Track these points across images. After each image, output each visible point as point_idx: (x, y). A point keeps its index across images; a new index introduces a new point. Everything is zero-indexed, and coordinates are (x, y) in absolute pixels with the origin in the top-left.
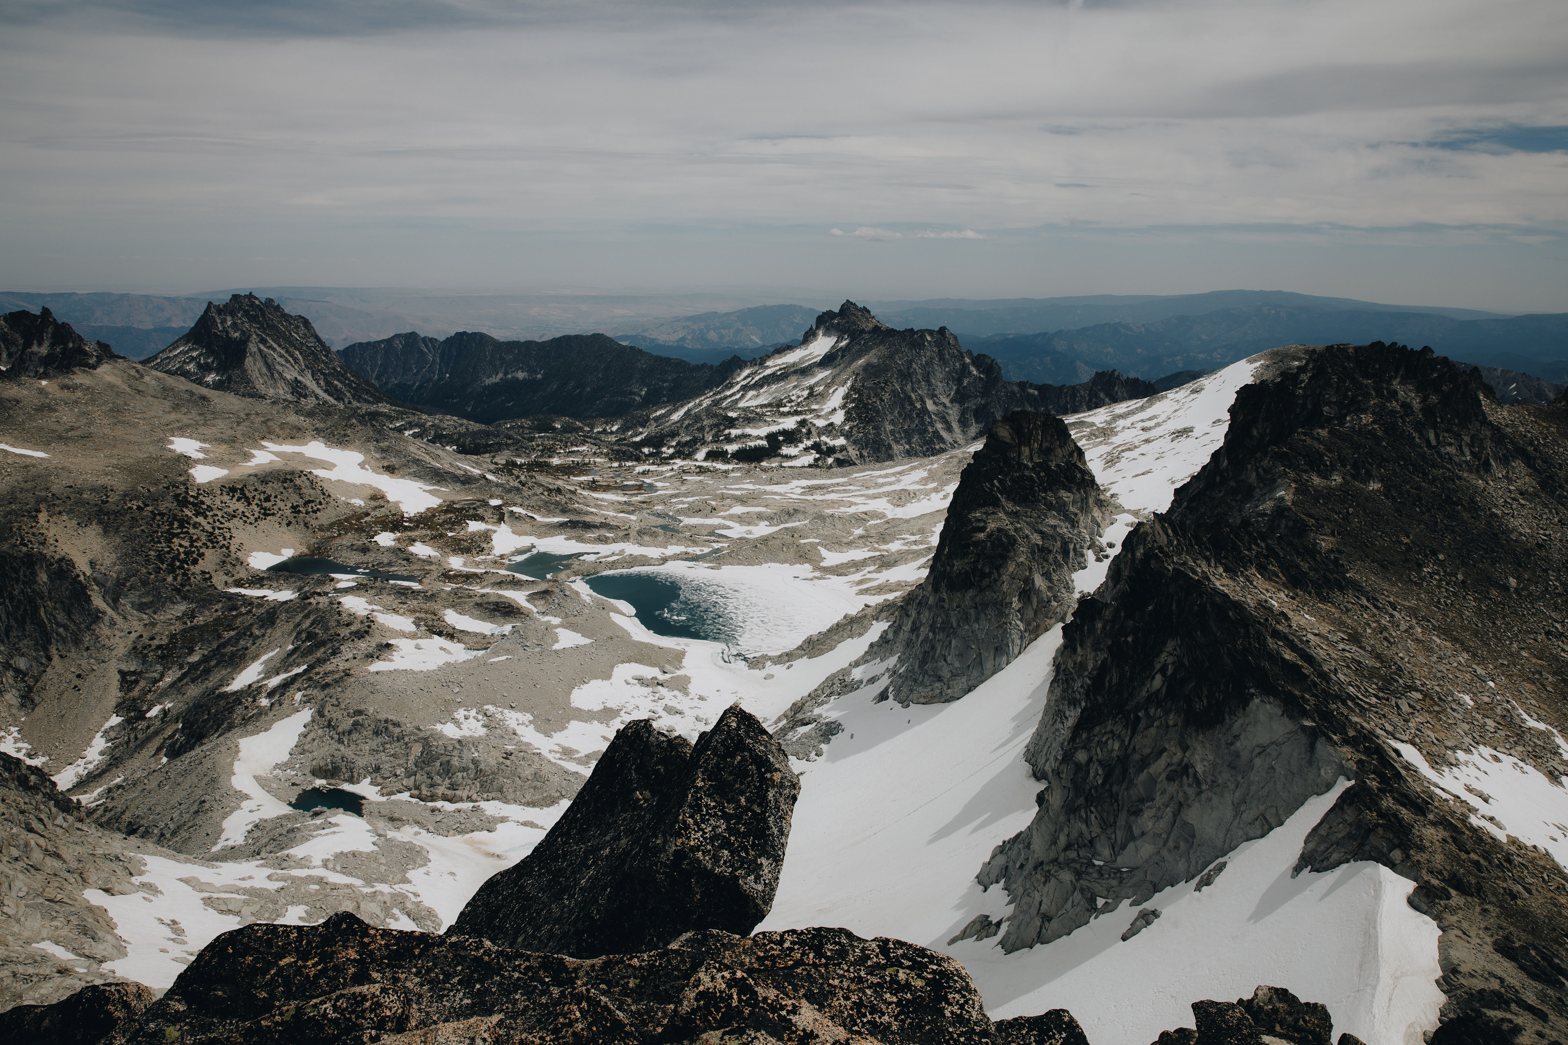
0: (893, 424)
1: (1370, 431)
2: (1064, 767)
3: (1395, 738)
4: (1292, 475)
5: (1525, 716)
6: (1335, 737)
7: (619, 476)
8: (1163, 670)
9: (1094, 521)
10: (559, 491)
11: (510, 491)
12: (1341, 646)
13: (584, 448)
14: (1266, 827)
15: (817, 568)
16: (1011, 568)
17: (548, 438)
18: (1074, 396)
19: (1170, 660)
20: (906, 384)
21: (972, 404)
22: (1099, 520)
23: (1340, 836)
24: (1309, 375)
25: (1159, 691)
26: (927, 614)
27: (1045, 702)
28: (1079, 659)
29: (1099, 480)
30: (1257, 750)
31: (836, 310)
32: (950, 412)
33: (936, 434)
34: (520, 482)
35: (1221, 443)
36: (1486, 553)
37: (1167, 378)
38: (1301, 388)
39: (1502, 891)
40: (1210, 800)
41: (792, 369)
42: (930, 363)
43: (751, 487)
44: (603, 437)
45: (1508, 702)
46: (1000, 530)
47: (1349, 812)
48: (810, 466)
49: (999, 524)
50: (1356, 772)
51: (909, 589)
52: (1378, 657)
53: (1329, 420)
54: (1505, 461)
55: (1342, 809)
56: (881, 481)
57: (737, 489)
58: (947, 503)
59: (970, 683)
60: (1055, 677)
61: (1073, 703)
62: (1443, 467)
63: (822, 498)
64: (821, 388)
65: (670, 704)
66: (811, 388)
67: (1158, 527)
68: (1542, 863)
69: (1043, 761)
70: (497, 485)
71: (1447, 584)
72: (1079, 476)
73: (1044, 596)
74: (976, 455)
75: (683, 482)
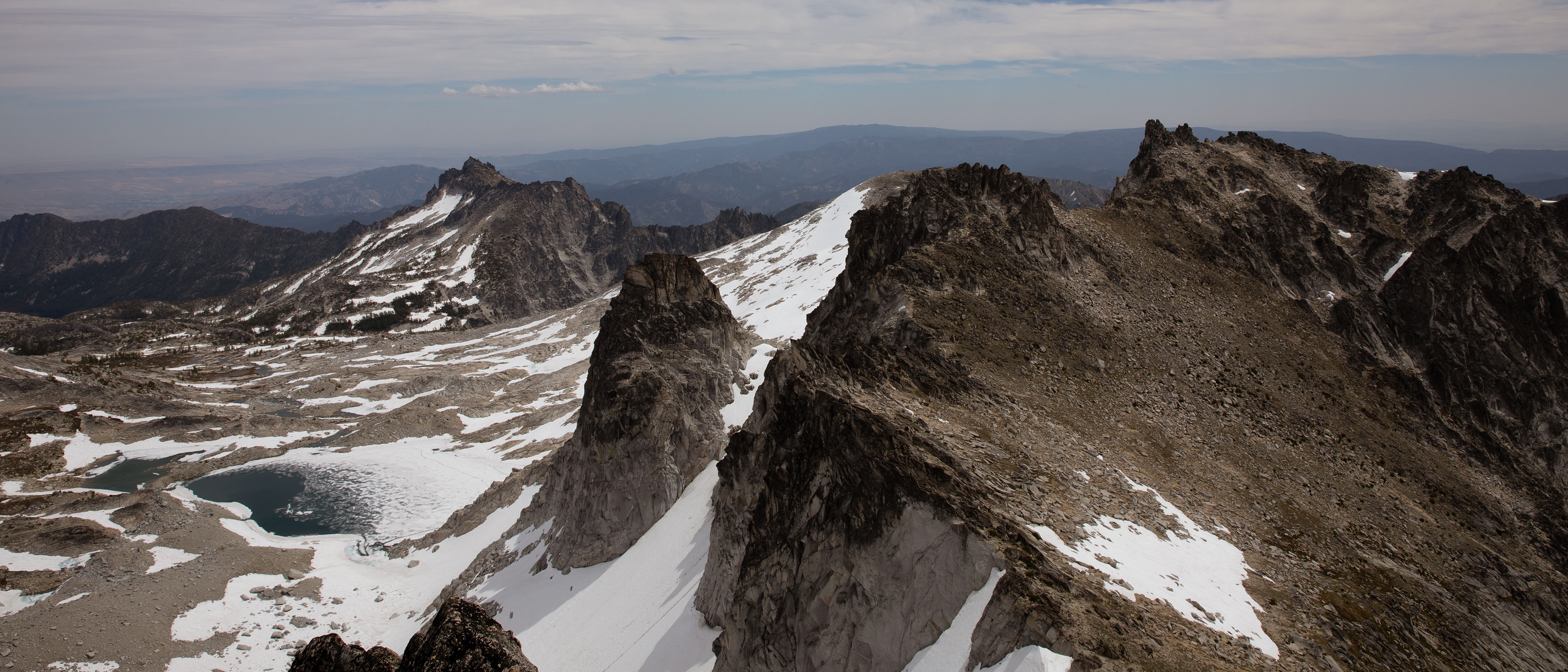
0: (526, 279)
1: (969, 244)
2: (736, 609)
3: (1033, 522)
4: (910, 290)
5: (1131, 482)
6: (982, 531)
7: (225, 361)
8: (819, 493)
9: (735, 354)
10: (152, 385)
11: (88, 392)
12: (974, 443)
13: (183, 334)
14: (935, 632)
15: (457, 437)
16: (660, 411)
17: (137, 327)
18: (702, 235)
19: (825, 481)
20: (536, 237)
21: (604, 252)
22: (740, 353)
23: (1001, 626)
24: (912, 197)
25: (818, 514)
26: (579, 470)
27: (708, 544)
28: (737, 494)
29: (735, 314)
30: (917, 558)
31: (460, 167)
32: (584, 261)
33: (571, 284)
34: (101, 381)
35: (842, 267)
36: (1078, 340)
37: (787, 210)
38: (906, 210)
39: (1140, 648)
40: (880, 615)
41: (417, 231)
42: (558, 214)
43: (379, 358)
44: (205, 320)
45: (1116, 471)
46: (644, 375)
47: (1005, 601)
48: (442, 329)
49: (643, 369)
50: (1006, 562)
51: (558, 446)
52: (1007, 449)
53: (934, 236)
54: (1078, 257)
55: (999, 600)
56: (518, 337)
57: (364, 362)
58: (589, 353)
59: (631, 536)
60: (716, 517)
61: (737, 540)
62: (1032, 269)
63: (457, 362)
64: (449, 248)
65: (299, 614)
66: (438, 248)
67: (797, 353)
68: (1165, 614)
69: (714, 606)
70: (70, 387)
71: (1052, 372)
72: (716, 312)
73: (696, 435)
74: (614, 301)
75: (302, 360)
